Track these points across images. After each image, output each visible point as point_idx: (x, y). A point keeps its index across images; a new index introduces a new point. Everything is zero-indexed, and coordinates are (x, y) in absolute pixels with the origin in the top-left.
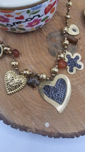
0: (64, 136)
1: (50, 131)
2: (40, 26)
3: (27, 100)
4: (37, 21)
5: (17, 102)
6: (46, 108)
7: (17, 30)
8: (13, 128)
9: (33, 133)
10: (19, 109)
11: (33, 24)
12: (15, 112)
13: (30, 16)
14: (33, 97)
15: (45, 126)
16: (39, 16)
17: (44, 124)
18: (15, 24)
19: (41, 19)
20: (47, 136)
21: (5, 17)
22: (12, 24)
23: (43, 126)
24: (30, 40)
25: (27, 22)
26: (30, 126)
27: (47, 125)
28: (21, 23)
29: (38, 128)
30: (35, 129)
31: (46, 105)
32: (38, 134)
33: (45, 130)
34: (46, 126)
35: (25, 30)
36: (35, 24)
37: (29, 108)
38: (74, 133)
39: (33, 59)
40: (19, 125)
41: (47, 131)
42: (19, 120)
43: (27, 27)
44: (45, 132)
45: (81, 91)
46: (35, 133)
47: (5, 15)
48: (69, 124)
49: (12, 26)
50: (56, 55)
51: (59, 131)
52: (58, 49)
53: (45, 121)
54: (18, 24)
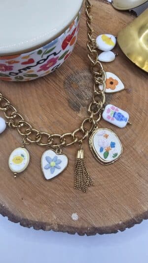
0: (102, 231)
1: (80, 225)
2: (58, 66)
5: (27, 187)
7: (25, 78)
8: (24, 226)
9: (54, 231)
10: (31, 197)
11: (48, 66)
12: (26, 203)
15: (71, 219)
16: (55, 54)
17: (70, 215)
18: (22, 71)
19: (58, 57)
20: (76, 234)
22: (18, 72)
25: (39, 65)
26: (50, 220)
27: (75, 217)
28: (30, 69)
29: (62, 224)
30: (57, 225)
32: (62, 231)
33: (73, 225)
34: (73, 219)
35: (37, 76)
36: (51, 65)
37: (46, 193)
38: (116, 225)
40: (32, 221)
41: (76, 226)
42: (32, 214)
43: (39, 71)
44: (73, 228)
46: (58, 231)
48: (107, 212)
49: (17, 74)
50: (81, 109)
51: (94, 224)
52: (83, 99)
53: (71, 212)
54: (26, 70)
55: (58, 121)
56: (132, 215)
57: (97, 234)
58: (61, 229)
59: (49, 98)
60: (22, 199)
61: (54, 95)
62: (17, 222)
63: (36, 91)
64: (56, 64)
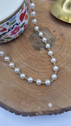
0: (67, 110)
1: (54, 109)
2: (21, 31)
3: (29, 90)
4: (18, 29)
5: (22, 95)
6: (45, 92)
7: (5, 40)
8: (24, 116)
9: (41, 115)
10: (24, 100)
11: (15, 32)
12: (22, 103)
13: (10, 26)
14: (33, 87)
15: (48, 106)
16: (17, 24)
17: (47, 105)
18: (2, 36)
20: (53, 114)
23: (47, 107)
24: (18, 45)
25: (10, 32)
26: (37, 110)
27: (50, 105)
28: (6, 34)
29: (44, 110)
30: (41, 112)
31: (44, 90)
32: (45, 115)
33: (50, 110)
34: (50, 106)
35: (11, 38)
36: (17, 31)
37: (32, 96)
39: (23, 57)
40: (27, 112)
41: (52, 110)
42: (27, 109)
43: (11, 35)
45: (69, 70)
46: (43, 115)
48: (67, 99)
49: (0, 38)
50: (40, 49)
51: (62, 107)
52: (40, 44)
53: (48, 103)
54: (4, 35)
55: (31, 58)
57: (64, 112)
58: (44, 113)
60: (20, 102)
61: (26, 46)
62: (20, 115)
64: (20, 31)
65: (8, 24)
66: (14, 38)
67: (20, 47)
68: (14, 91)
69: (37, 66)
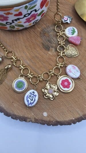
0: (62, 124)
1: (48, 119)
4: (34, 16)
7: (16, 27)
8: (14, 119)
9: (32, 122)
10: (18, 102)
11: (31, 20)
12: (15, 105)
13: (27, 12)
16: (36, 11)
17: (42, 113)
18: (14, 21)
20: (46, 124)
21: (5, 15)
22: (12, 22)
23: (42, 115)
25: (25, 18)
26: (30, 116)
27: (45, 114)
28: (19, 20)
29: (37, 118)
30: (34, 119)
32: (37, 123)
33: (44, 119)
34: (44, 115)
35: (24, 26)
36: (32, 19)
38: (71, 120)
39: (28, 54)
40: (19, 116)
41: (46, 120)
42: (19, 112)
43: (25, 23)
44: (44, 121)
46: (35, 123)
47: (4, 13)
49: (11, 24)
50: (50, 49)
51: (57, 119)
52: (51, 43)
53: (43, 111)
54: (17, 21)
55: (36, 56)
56: (81, 114)
57: (59, 125)
58: (37, 121)
59: (31, 42)
60: (13, 102)
62: (9, 116)
63: (23, 37)
64: (36, 19)
65: (26, 7)
66: (26, 27)
67: (27, 41)
68: (8, 90)
69: (41, 68)
